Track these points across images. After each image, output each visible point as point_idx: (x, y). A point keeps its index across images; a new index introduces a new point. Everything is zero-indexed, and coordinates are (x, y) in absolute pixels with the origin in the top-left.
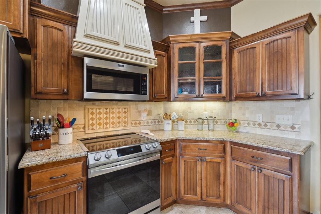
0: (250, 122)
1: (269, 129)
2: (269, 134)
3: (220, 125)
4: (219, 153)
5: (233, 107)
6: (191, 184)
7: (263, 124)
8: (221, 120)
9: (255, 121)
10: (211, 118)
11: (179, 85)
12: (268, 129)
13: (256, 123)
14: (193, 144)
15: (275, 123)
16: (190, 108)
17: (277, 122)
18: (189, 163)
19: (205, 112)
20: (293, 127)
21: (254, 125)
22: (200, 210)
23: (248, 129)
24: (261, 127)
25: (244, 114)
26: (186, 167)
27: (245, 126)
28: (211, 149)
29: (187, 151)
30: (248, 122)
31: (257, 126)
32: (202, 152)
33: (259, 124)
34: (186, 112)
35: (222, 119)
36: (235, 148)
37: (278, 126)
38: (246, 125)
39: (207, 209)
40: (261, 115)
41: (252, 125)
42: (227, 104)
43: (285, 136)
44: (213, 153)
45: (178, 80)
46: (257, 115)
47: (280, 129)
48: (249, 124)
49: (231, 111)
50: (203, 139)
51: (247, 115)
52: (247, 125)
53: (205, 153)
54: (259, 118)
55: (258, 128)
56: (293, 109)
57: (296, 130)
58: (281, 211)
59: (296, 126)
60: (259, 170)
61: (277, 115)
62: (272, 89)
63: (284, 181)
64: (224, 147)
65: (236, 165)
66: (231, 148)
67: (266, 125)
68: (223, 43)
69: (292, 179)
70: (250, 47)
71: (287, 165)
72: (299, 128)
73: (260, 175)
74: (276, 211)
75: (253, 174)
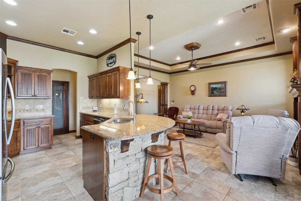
1: (33, 112)
2: (32, 115)
4: (17, 126)
7: (29, 110)
9: (24, 109)
17: (36, 108)
20: (43, 110)
23: (20, 114)
24: (28, 112)
25: (17, 106)
27: (17, 113)
30: (20, 110)
31: (25, 111)
36: (26, 121)
37: (37, 110)
38: (19, 112)
40: (28, 106)
41: (22, 112)
43: (40, 114)
51: (19, 107)
56: (43, 102)
57: (45, 111)
58: (48, 138)
59: (44, 109)
60: (40, 127)
61: (36, 106)
62: (39, 94)
63: (49, 127)
64: (20, 122)
65: (27, 130)
66: (24, 122)
67: (31, 111)
68: (13, 65)
69: (52, 126)
70: (28, 73)
71: (50, 121)
72: (46, 110)
73: (40, 129)
74: (46, 139)
75: (37, 129)
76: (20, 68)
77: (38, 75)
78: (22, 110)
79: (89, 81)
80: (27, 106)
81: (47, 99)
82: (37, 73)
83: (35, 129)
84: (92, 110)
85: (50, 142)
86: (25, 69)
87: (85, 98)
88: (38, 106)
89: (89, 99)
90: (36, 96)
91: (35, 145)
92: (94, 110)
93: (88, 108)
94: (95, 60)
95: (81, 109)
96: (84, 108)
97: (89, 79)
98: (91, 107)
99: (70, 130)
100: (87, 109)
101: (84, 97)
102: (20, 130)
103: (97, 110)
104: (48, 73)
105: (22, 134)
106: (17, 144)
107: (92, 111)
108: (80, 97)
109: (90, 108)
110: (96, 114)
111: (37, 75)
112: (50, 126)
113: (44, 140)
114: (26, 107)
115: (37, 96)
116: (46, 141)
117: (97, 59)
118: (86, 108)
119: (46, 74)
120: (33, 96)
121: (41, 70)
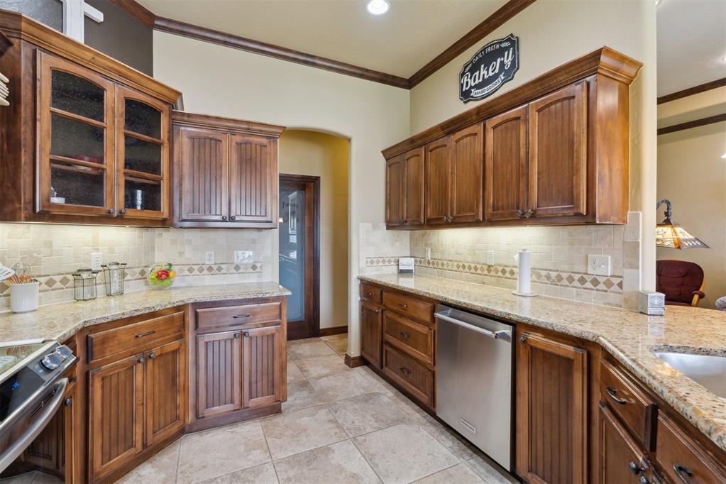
0: (193, 267)
1: (225, 274)
2: (224, 283)
3: (131, 280)
4: (176, 332)
5: (157, 240)
6: (118, 428)
7: (215, 267)
8: (132, 268)
9: (202, 264)
10: (115, 267)
11: (52, 177)
12: (223, 274)
13: (204, 267)
14: (122, 330)
15: (233, 263)
16: (49, 244)
17: (236, 261)
18: (114, 379)
19: (94, 254)
20: (254, 267)
21: (201, 270)
22: (139, 475)
23: (190, 280)
24: (212, 273)
25: (181, 254)
26: (107, 391)
27: (183, 276)
28: (162, 328)
29: (110, 351)
30: (189, 267)
31: (206, 272)
32: (145, 342)
33: (210, 269)
34: (35, 255)
35: (135, 268)
36: (204, 312)
37: (237, 268)
38: (187, 273)
39: (151, 463)
40: (213, 253)
41: (196, 272)
42: (147, 234)
43: (246, 281)
44: (166, 335)
45: (51, 159)
46: (207, 253)
47: (240, 271)
48: (191, 270)
49: (153, 248)
50: (147, 312)
51: (187, 255)
52: (189, 273)
53: (150, 341)
54: (209, 259)
55: (208, 275)
56: (254, 241)
57: (258, 270)
58: (270, 376)
59: (258, 265)
60: (245, 334)
61: (235, 252)
62: (243, 213)
63: (273, 335)
64: (184, 316)
65: (207, 343)
66: (196, 315)
67: (220, 269)
68: (166, 107)
69: (282, 328)
70: (210, 136)
71: (277, 313)
72: (261, 267)
73: (246, 340)
74: (265, 380)
75: (236, 344)
76: (186, 118)
77: (239, 144)
78: (196, 267)
79: (389, 166)
80: (210, 255)
81: (264, 231)
82: (238, 138)
83: (232, 340)
84: (395, 267)
85: (276, 391)
86: (202, 126)
87: (375, 227)
88: (240, 253)
89: (389, 228)
90: (232, 219)
91: (232, 402)
92: (401, 268)
93: (384, 261)
94: (405, 93)
95: (363, 264)
96: (372, 262)
97: (387, 160)
98: (393, 259)
99: (321, 327)
100: (381, 264)
101: (371, 225)
102: (185, 344)
103: (412, 268)
104: (268, 138)
105: (191, 358)
106: (174, 399)
107: (396, 272)
108: (361, 224)
109: (389, 261)
110: (407, 284)
111: (237, 143)
112: (277, 330)
113: (259, 384)
114: (207, 257)
115: (237, 218)
116: (265, 388)
117: (407, 91)
118: (378, 262)
119: (264, 141)
120: (224, 220)
121: (250, 128)
